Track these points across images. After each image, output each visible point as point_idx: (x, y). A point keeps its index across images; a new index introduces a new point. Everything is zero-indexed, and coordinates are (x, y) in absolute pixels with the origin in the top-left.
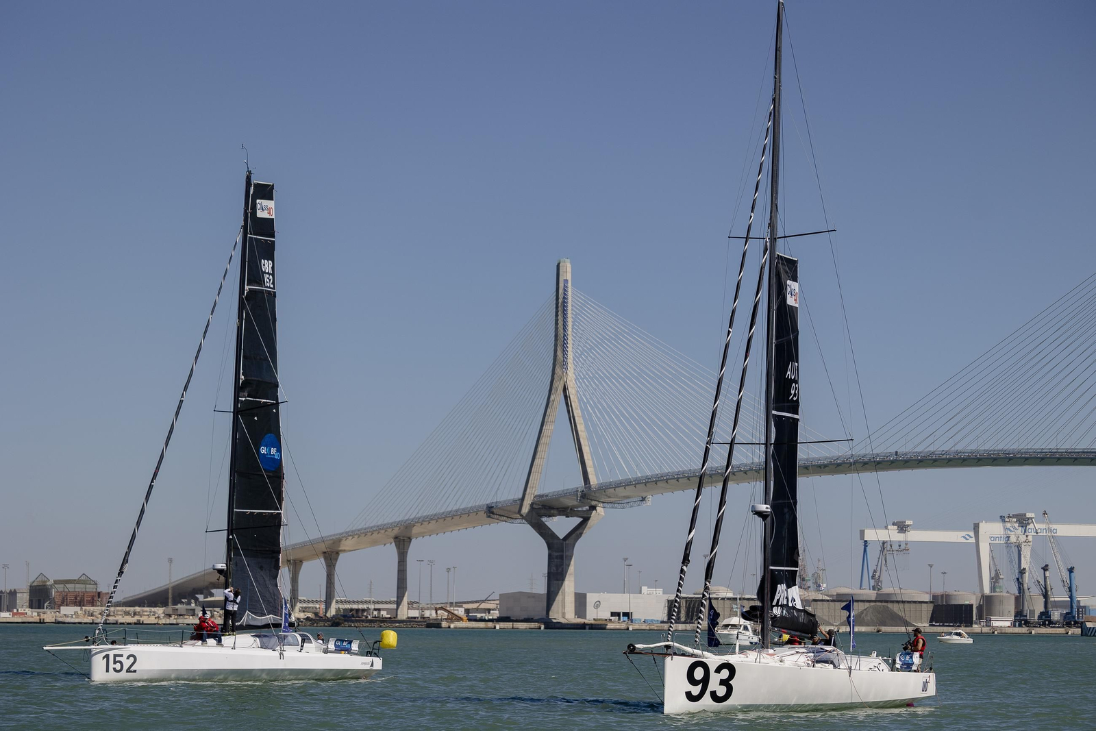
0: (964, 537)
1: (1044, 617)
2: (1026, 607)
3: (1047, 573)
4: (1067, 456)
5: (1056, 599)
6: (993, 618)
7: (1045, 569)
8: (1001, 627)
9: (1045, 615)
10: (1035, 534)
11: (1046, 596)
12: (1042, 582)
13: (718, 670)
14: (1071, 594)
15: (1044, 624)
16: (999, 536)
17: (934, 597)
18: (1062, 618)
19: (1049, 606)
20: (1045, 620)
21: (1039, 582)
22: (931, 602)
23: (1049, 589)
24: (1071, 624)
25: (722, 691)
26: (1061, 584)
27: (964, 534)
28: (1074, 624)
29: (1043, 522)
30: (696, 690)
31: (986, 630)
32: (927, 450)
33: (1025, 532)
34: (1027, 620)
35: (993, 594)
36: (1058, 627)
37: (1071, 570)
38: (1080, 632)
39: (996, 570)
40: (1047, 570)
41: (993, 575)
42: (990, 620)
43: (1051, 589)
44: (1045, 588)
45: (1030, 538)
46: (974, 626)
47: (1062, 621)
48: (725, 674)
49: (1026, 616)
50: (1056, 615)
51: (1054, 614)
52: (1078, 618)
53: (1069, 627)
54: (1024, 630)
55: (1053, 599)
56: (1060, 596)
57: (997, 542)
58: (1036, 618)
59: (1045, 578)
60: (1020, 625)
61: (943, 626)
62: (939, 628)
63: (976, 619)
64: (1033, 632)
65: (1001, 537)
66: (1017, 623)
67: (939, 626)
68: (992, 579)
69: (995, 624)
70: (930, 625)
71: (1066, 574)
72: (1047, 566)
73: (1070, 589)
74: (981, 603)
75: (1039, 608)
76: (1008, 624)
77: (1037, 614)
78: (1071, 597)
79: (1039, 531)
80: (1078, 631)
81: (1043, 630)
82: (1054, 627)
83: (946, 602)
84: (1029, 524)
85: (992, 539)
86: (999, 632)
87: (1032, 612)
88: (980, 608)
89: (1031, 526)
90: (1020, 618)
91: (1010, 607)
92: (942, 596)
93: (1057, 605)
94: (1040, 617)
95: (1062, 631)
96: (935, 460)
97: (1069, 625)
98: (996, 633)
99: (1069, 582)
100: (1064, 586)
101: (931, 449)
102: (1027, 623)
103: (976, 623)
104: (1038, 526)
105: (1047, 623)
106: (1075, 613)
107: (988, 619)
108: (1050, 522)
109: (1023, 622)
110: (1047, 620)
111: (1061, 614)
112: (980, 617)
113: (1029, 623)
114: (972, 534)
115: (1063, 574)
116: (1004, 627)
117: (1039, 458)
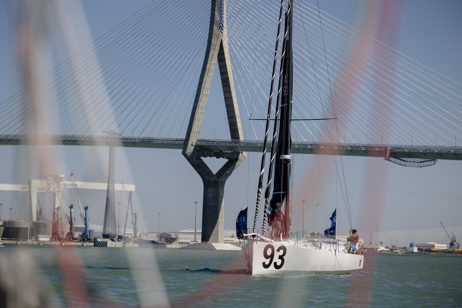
0: (22, 188)
1: (69, 236)
2: (59, 230)
3: (72, 210)
4: (88, 140)
5: (77, 226)
6: (39, 236)
7: (71, 207)
8: (44, 241)
9: (71, 234)
10: (64, 187)
11: (71, 223)
12: (69, 215)
13: (278, 250)
14: (86, 223)
15: (70, 240)
16: (43, 188)
17: (4, 223)
18: (80, 236)
19: (73, 229)
20: (71, 237)
21: (67, 215)
22: (3, 226)
23: (73, 219)
24: (85, 240)
25: (279, 262)
26: (80, 216)
27: (22, 186)
28: (87, 240)
29: (70, 180)
30: (267, 262)
31: (35, 243)
32: (4, 134)
33: (58, 186)
34: (59, 237)
35: (38, 222)
36: (78, 242)
37: (86, 208)
38: (93, 245)
39: (40, 208)
40: (72, 208)
41: (38, 211)
42: (38, 237)
43: (74, 219)
44: (71, 219)
45: (61, 189)
46: (29, 240)
47: (80, 238)
48: (281, 252)
49: (59, 235)
50: (77, 235)
51: (75, 234)
52: (90, 236)
53: (84, 242)
54: (58, 243)
55: (75, 226)
56: (79, 224)
57: (41, 191)
58: (65, 236)
59: (71, 213)
60: (55, 240)
61: (10, 240)
62: (7, 241)
63: (30, 236)
64: (63, 244)
65: (44, 189)
66: (54, 239)
67: (8, 240)
68: (37, 213)
69: (41, 239)
70: (2, 240)
71: (83, 211)
72: (72, 205)
73: (85, 219)
74: (33, 227)
75: (67, 230)
76: (48, 239)
77: (66, 234)
78: (86, 224)
79: (67, 185)
80: (92, 244)
81: (69, 243)
82: (75, 242)
83: (11, 226)
84: (61, 181)
85: (39, 189)
86: (43, 244)
87: (63, 233)
88: (32, 230)
89: (62, 182)
90: (55, 235)
91: (50, 229)
92: (9, 222)
93: (77, 229)
94: (67, 236)
95: (80, 244)
96: (9, 140)
97: (84, 240)
98: (41, 244)
99: (84, 215)
100: (82, 217)
101: (7, 133)
102: (59, 239)
103: (29, 239)
104: (66, 182)
105: (71, 239)
106: (88, 233)
107: (36, 236)
108: (75, 180)
109: (57, 238)
110: (71, 238)
111: (80, 235)
112: (32, 235)
113: (61, 239)
114: (27, 186)
115: (81, 211)
116: (46, 241)
117: (72, 140)
